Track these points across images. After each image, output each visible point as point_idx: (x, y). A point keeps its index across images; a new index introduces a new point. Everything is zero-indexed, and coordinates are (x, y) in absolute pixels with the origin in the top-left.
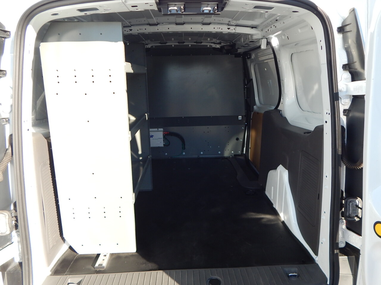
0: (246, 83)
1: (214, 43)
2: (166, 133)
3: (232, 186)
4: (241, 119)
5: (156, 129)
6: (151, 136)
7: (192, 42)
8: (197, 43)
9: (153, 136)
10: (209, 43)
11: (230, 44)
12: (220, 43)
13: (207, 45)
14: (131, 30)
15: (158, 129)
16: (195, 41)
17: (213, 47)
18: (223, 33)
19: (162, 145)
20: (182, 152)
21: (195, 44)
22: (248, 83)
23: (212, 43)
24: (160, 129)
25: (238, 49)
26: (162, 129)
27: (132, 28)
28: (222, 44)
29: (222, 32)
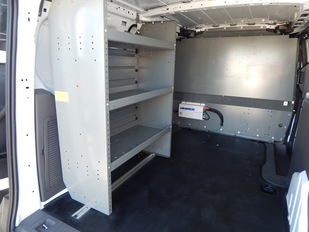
0: (302, 67)
1: (269, 24)
2: (207, 108)
3: (250, 175)
4: (286, 105)
5: (199, 104)
6: (193, 109)
7: (244, 24)
8: (249, 25)
9: (194, 109)
10: (263, 23)
11: (286, 23)
12: (275, 24)
13: (261, 26)
14: (168, 9)
15: (201, 104)
16: (248, 23)
17: (267, 28)
18: (264, 4)
19: (201, 118)
20: (220, 128)
21: (248, 25)
22: (303, 67)
23: (266, 24)
24: (202, 104)
25: (295, 29)
26: (204, 105)
27: (169, 7)
28: (277, 24)
29: (261, 4)
